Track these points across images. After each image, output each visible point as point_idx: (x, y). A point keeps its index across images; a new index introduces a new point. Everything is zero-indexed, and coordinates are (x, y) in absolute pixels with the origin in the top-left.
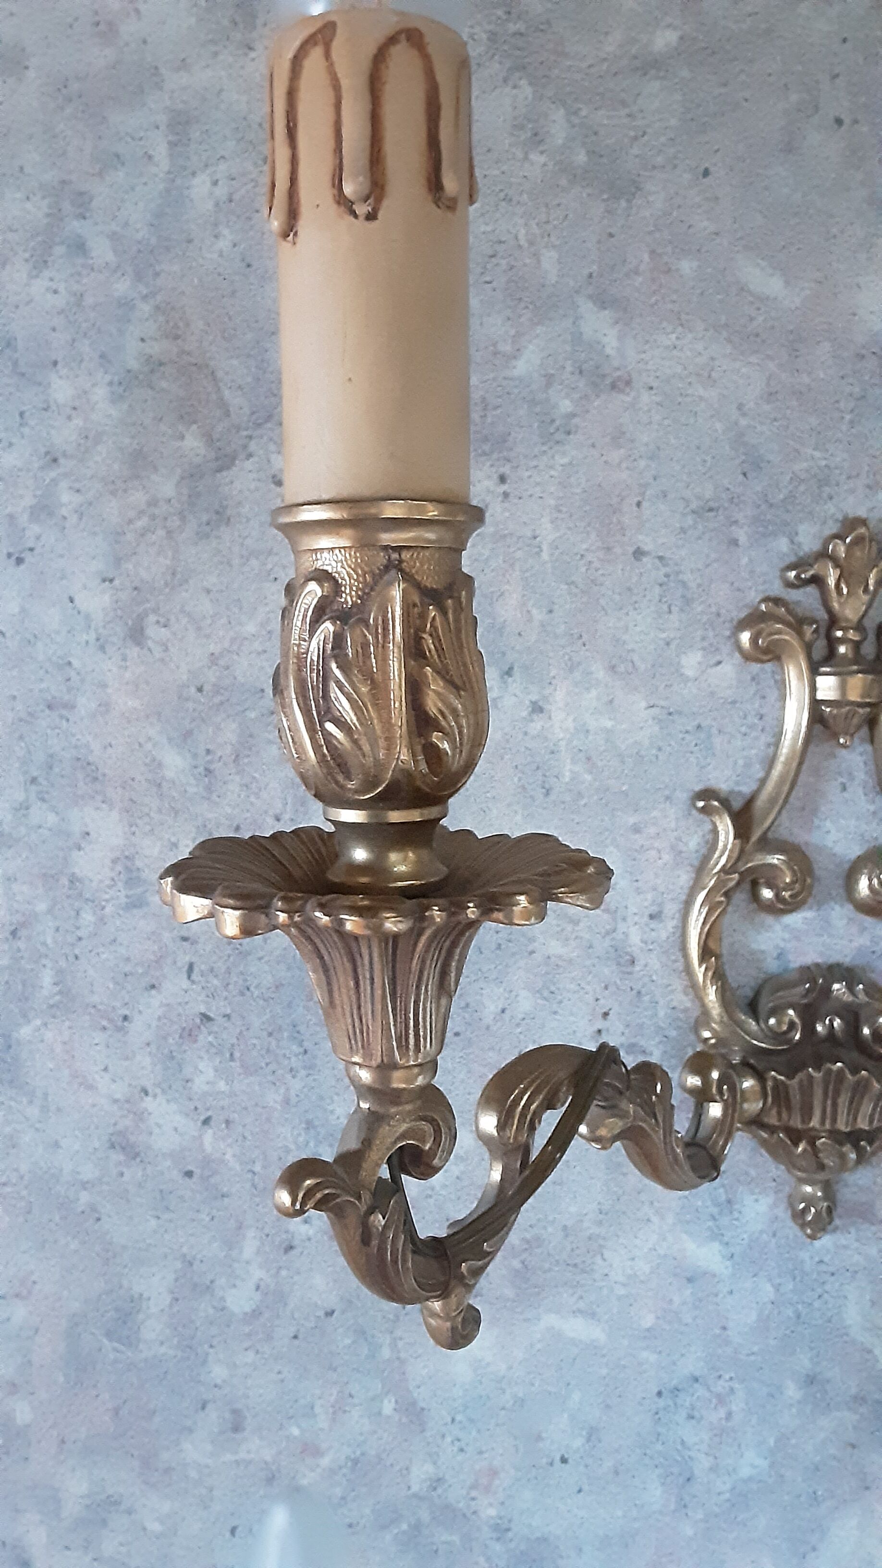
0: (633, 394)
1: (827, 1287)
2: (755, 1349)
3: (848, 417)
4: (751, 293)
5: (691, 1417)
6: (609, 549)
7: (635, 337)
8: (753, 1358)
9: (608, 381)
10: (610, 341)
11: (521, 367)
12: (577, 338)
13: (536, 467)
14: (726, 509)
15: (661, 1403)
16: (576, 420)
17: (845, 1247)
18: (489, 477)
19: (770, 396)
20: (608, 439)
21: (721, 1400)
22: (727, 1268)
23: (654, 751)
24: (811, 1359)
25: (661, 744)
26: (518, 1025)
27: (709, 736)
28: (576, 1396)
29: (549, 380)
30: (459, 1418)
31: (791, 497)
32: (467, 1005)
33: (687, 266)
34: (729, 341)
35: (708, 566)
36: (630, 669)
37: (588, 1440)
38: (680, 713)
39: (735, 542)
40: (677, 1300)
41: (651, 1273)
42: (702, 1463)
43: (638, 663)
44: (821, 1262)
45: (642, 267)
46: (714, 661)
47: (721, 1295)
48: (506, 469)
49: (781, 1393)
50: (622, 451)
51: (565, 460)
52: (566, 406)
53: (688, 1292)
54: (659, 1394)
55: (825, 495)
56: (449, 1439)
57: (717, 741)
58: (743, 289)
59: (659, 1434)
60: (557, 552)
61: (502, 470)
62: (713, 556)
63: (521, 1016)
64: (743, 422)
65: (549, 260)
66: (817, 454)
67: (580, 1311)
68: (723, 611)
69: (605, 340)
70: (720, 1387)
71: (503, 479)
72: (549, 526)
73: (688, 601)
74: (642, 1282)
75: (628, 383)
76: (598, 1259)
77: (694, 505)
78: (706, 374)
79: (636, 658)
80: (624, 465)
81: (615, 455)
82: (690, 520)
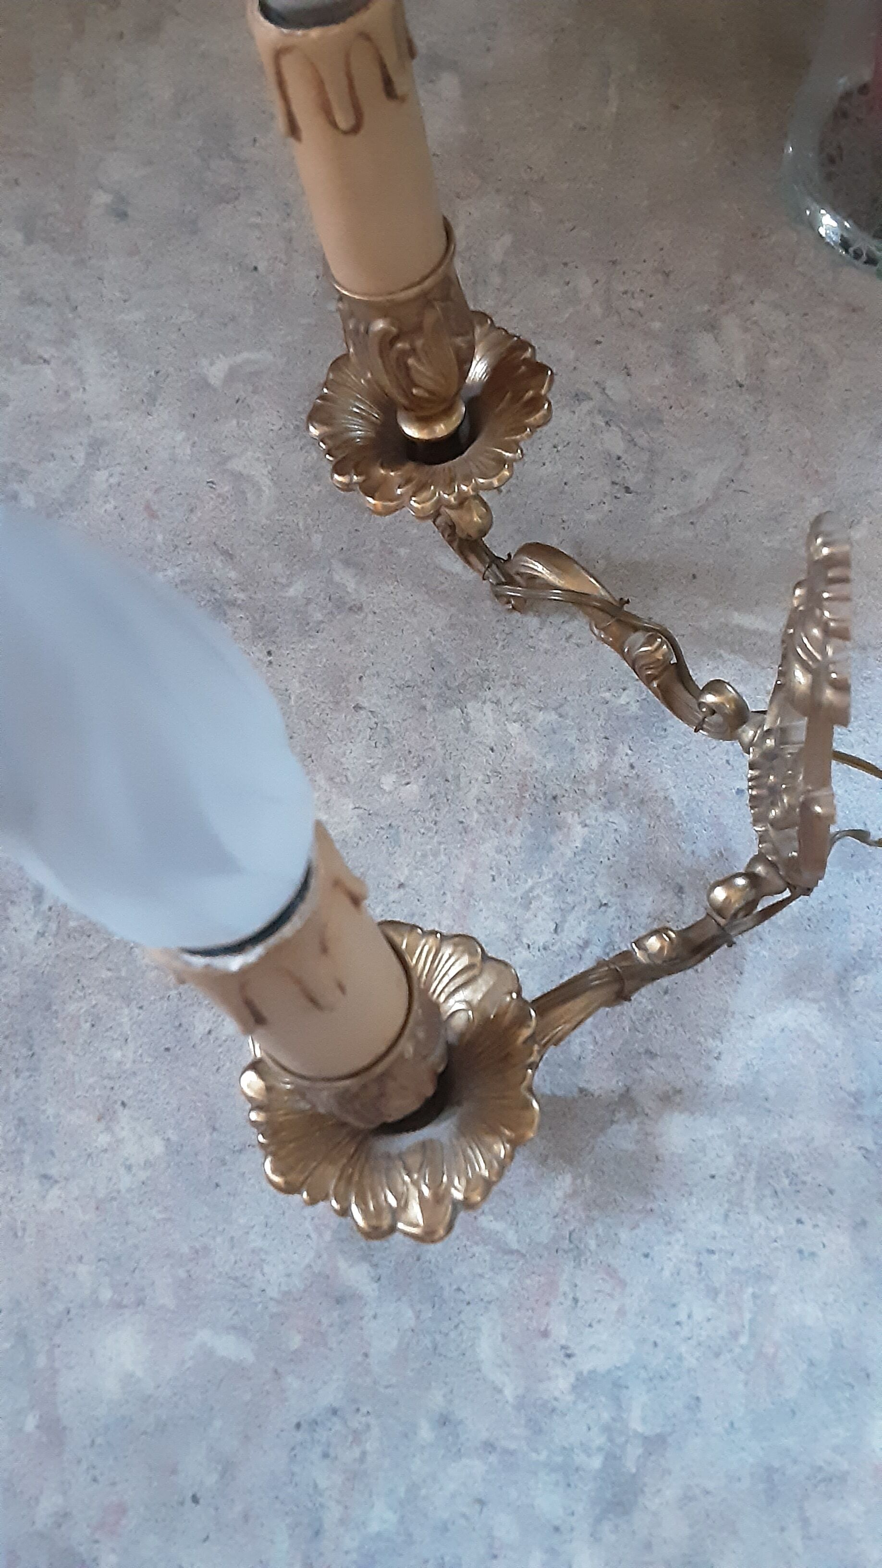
0: (363, 615)
1: (463, 1317)
2: (394, 1380)
3: (501, 644)
4: (442, 570)
5: (326, 1455)
6: (337, 703)
7: (367, 585)
8: (389, 1391)
9: (347, 606)
10: (351, 586)
11: (291, 592)
12: (330, 581)
13: (293, 649)
14: (418, 687)
15: (299, 1436)
16: (322, 626)
17: (481, 1276)
18: (261, 652)
19: (452, 626)
20: (343, 638)
21: (357, 1436)
22: (373, 1290)
23: (356, 840)
24: (444, 1396)
25: (362, 835)
26: (220, 1046)
27: (397, 833)
28: (218, 1424)
29: (309, 601)
30: (99, 1440)
31: (463, 685)
32: (180, 1025)
33: (403, 551)
34: (427, 593)
35: (404, 720)
36: (344, 781)
37: (222, 1475)
38: (377, 815)
39: (424, 708)
40: (325, 1321)
41: (305, 1291)
42: (332, 1515)
43: (350, 778)
44: (459, 1289)
45: (375, 549)
46: (403, 782)
47: (366, 1319)
48: (272, 648)
49: (415, 1434)
50: (352, 646)
51: (315, 647)
52: (318, 616)
53: (335, 1314)
54: (298, 1426)
55: (485, 687)
56: (84, 1465)
57: (403, 836)
58: (437, 567)
59: (293, 1474)
60: (301, 701)
61: (270, 648)
62: (409, 714)
63: (224, 1038)
64: (433, 638)
65: (317, 538)
66: (481, 662)
67: (234, 1328)
68: (413, 750)
69: (347, 584)
70: (356, 1422)
71: (269, 653)
72: (297, 685)
73: (389, 741)
74: (295, 1300)
75: (360, 609)
76: (258, 1274)
77: (398, 682)
78: (411, 609)
79: (349, 774)
80: (353, 654)
81: (348, 648)
82: (394, 691)
